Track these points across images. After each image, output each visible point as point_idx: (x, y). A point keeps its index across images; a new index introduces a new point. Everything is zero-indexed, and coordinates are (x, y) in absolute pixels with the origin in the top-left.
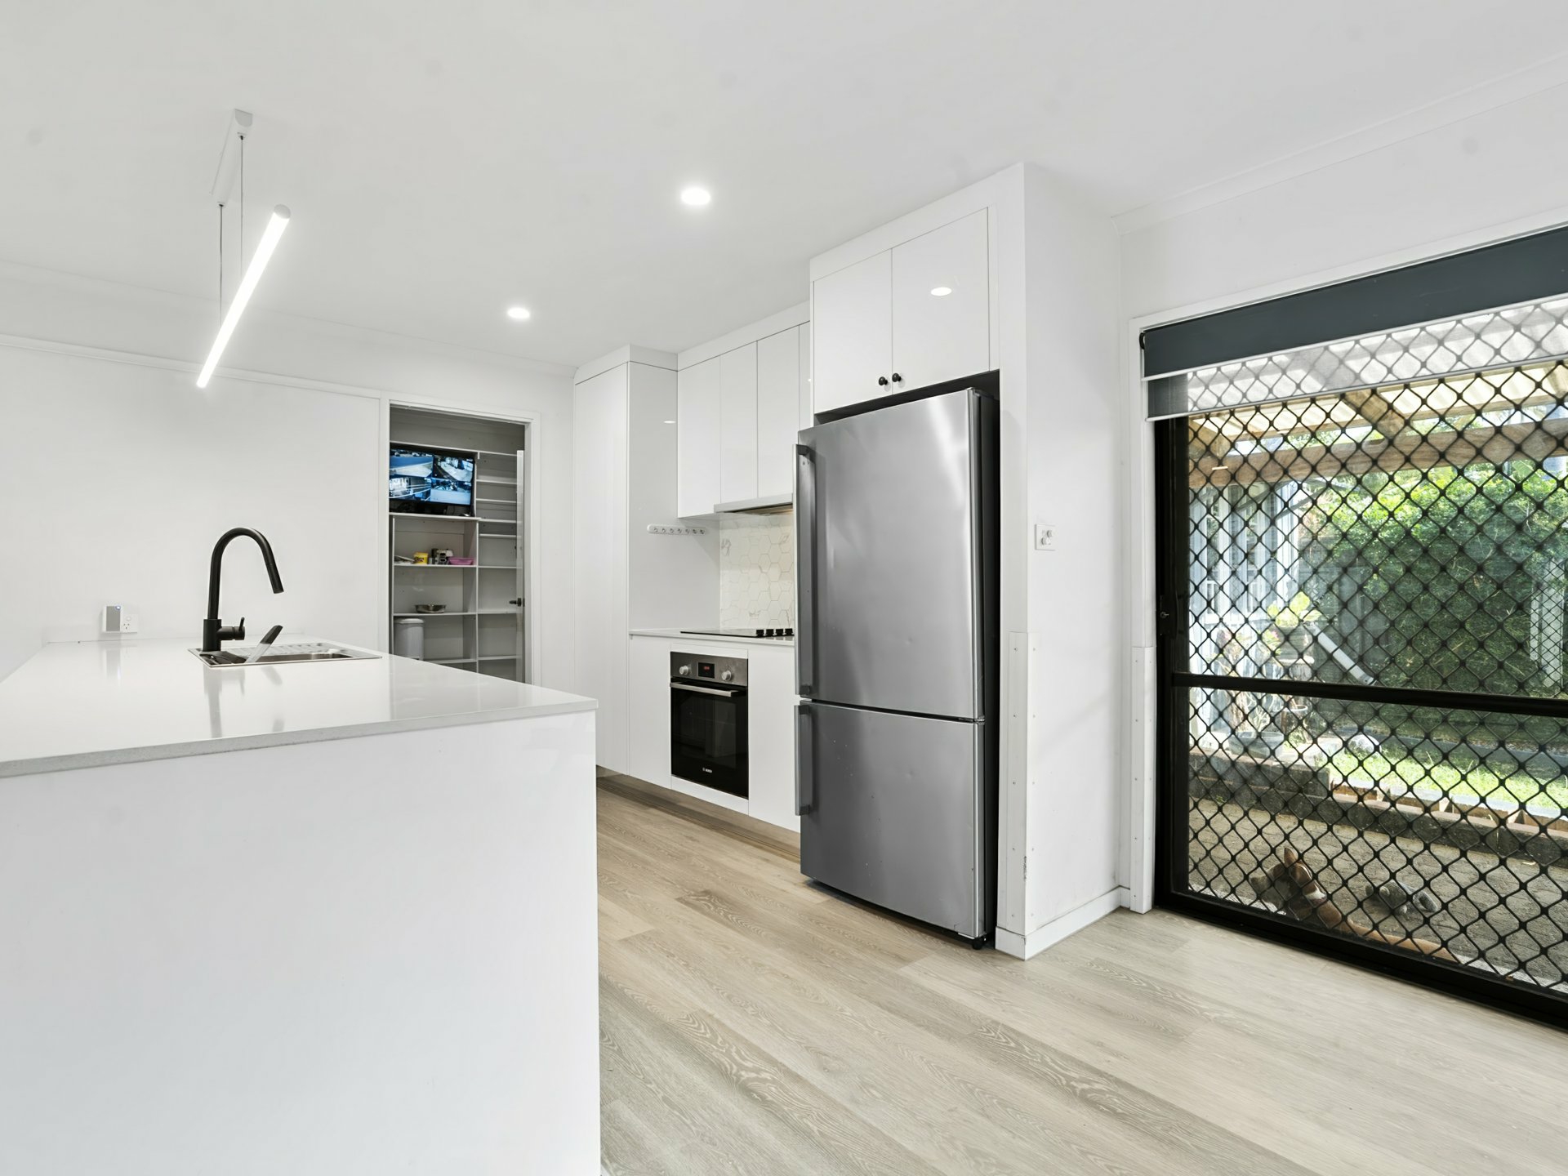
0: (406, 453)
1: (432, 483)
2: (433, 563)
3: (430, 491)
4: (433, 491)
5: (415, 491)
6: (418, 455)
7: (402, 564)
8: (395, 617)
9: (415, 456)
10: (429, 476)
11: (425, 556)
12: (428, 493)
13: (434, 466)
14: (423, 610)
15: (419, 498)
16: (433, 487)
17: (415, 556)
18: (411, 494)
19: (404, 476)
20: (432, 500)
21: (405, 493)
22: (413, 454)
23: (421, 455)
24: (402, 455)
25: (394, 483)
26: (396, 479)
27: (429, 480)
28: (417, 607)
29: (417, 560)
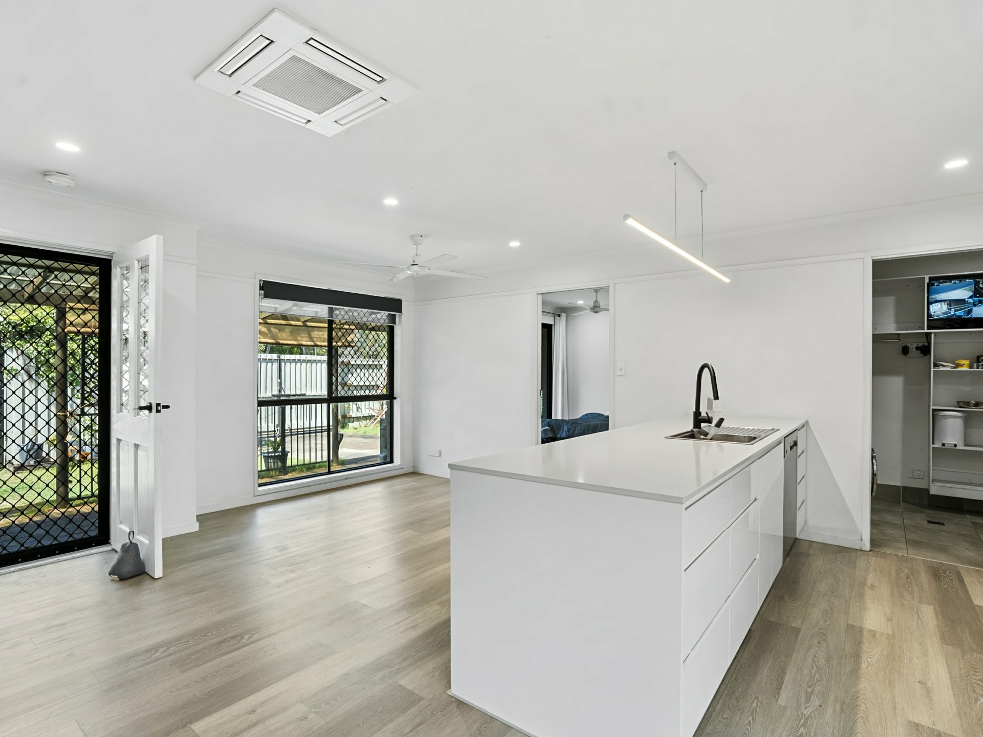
0: (946, 282)
1: (974, 303)
2: (978, 368)
3: (972, 308)
4: (974, 309)
5: (955, 311)
6: (957, 282)
7: (941, 369)
8: (934, 410)
9: (955, 283)
10: (971, 297)
11: (966, 362)
12: (970, 311)
13: (975, 288)
14: (963, 405)
15: (961, 316)
16: (975, 305)
17: (956, 362)
18: (952, 313)
19: (944, 301)
20: (973, 317)
21: (946, 313)
22: (953, 282)
23: (961, 281)
24: (941, 285)
25: (935, 307)
26: (936, 304)
27: (971, 301)
28: (958, 402)
29: (958, 365)
